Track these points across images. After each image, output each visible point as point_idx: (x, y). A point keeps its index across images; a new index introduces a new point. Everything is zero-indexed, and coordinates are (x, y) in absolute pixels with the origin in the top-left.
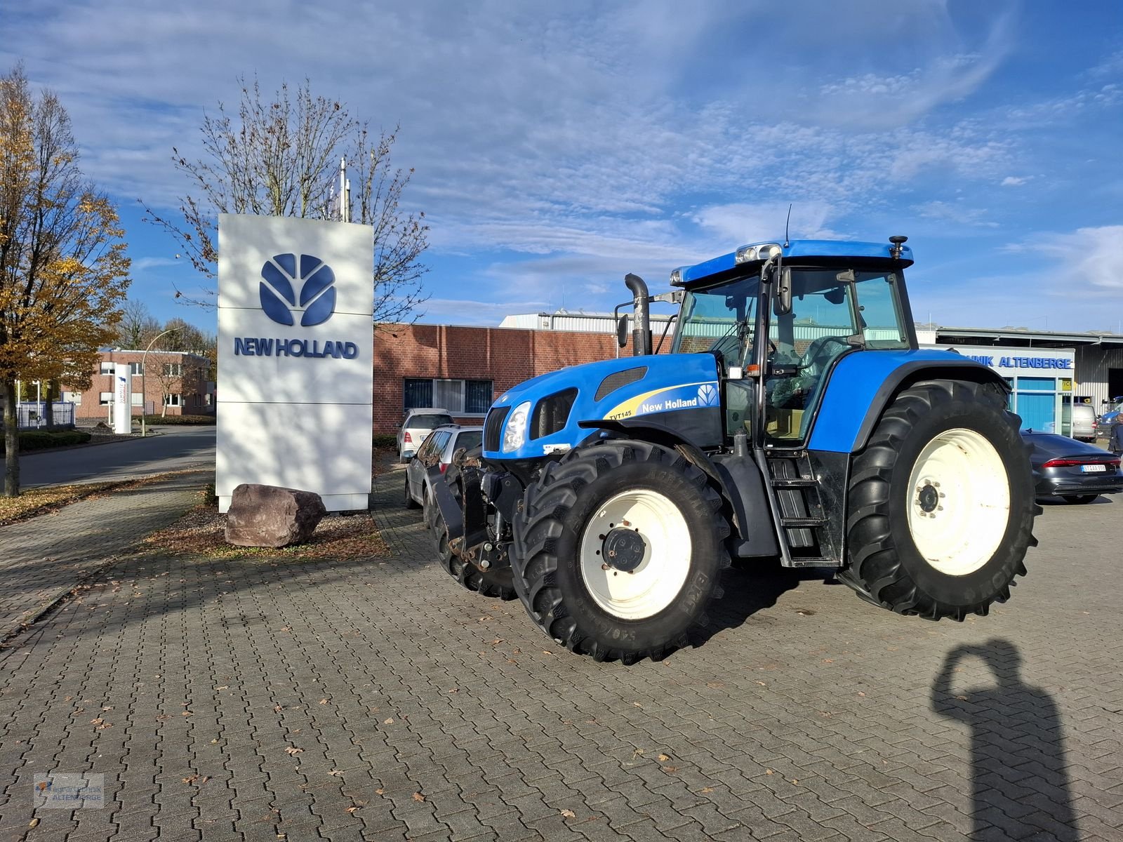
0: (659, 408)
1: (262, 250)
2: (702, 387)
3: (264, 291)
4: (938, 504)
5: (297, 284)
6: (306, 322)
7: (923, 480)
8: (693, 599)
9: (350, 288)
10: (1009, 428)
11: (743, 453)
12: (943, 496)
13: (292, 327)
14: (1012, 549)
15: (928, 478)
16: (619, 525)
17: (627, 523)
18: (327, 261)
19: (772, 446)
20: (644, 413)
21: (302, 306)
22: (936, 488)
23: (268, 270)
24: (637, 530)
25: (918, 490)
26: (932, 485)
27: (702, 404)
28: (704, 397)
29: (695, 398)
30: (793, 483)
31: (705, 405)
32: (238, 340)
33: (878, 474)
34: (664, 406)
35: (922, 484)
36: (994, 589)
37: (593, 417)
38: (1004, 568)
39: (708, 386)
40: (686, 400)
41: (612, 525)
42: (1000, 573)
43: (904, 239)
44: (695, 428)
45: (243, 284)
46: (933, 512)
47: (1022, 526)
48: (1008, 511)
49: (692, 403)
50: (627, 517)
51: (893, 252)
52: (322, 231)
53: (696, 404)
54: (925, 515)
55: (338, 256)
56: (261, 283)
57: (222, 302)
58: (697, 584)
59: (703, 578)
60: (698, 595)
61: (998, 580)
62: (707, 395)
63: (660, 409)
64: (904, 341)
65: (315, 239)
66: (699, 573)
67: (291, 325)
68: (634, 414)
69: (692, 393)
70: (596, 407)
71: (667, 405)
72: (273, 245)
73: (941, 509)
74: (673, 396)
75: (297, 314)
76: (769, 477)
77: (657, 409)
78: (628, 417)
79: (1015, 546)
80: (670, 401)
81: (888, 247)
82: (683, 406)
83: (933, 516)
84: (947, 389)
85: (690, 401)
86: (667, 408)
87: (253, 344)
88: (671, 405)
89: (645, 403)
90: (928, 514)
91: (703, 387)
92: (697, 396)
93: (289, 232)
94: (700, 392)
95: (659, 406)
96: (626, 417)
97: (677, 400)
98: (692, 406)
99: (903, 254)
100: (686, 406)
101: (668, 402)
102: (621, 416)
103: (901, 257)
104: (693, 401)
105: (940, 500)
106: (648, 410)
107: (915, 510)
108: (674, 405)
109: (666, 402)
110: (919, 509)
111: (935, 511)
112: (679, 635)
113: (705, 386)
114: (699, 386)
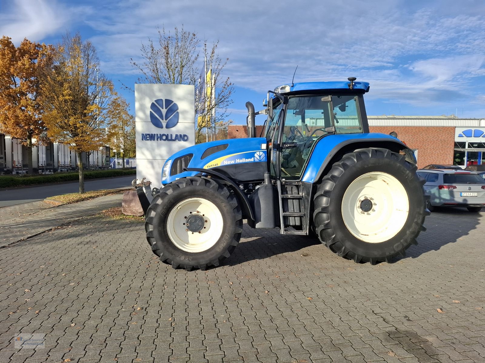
0: (233, 162)
1: (151, 98)
2: (257, 153)
3: (152, 115)
4: (372, 209)
5: (164, 111)
6: (168, 127)
7: (363, 197)
8: (223, 245)
9: (185, 112)
10: (408, 172)
11: (268, 183)
12: (376, 204)
13: (163, 129)
14: (408, 232)
15: (366, 196)
16: (194, 213)
17: (198, 212)
18: (175, 101)
19: (285, 179)
20: (225, 164)
21: (166, 120)
22: (372, 201)
23: (153, 106)
24: (204, 215)
25: (359, 202)
26: (369, 199)
27: (256, 160)
28: (258, 158)
29: (253, 158)
30: (291, 197)
31: (258, 161)
32: (143, 134)
33: (322, 193)
34: (235, 161)
35: (363, 199)
36: (394, 250)
37: (199, 167)
38: (402, 241)
39: (260, 152)
40: (248, 159)
41: (191, 213)
42: (399, 243)
43: (355, 79)
44: (252, 171)
45: (144, 113)
47: (415, 220)
48: (408, 213)
49: (252, 160)
50: (198, 209)
51: (349, 86)
52: (173, 89)
53: (253, 161)
54: (364, 213)
55: (179, 99)
56: (150, 111)
57: (137, 119)
58: (224, 239)
59: (227, 236)
60: (224, 244)
61: (398, 247)
62: (260, 156)
63: (233, 163)
64: (360, 129)
65: (170, 92)
66: (226, 234)
67: (162, 128)
68: (219, 165)
69: (252, 155)
70: (201, 162)
71: (237, 161)
72: (154, 96)
73: (374, 211)
74: (241, 157)
75: (164, 124)
76: (281, 193)
77: (232, 163)
78: (216, 166)
79: (410, 230)
80: (239, 159)
81: (348, 83)
82: (246, 161)
83: (369, 214)
84: (368, 152)
85: (250, 159)
86: (237, 162)
87: (148, 136)
88: (239, 161)
89: (226, 160)
90: (366, 213)
91: (258, 153)
92: (254, 157)
93: (160, 90)
94: (256, 155)
95: (232, 161)
96: (215, 166)
97: (243, 159)
98: (251, 161)
99: (356, 86)
100: (247, 161)
101: (238, 160)
102: (213, 166)
103: (355, 88)
104: (252, 159)
105: (374, 207)
106: (227, 163)
107: (358, 211)
108: (241, 161)
109: (237, 160)
110: (360, 210)
111: (370, 212)
112: (214, 260)
113: (259, 152)
114: (255, 152)
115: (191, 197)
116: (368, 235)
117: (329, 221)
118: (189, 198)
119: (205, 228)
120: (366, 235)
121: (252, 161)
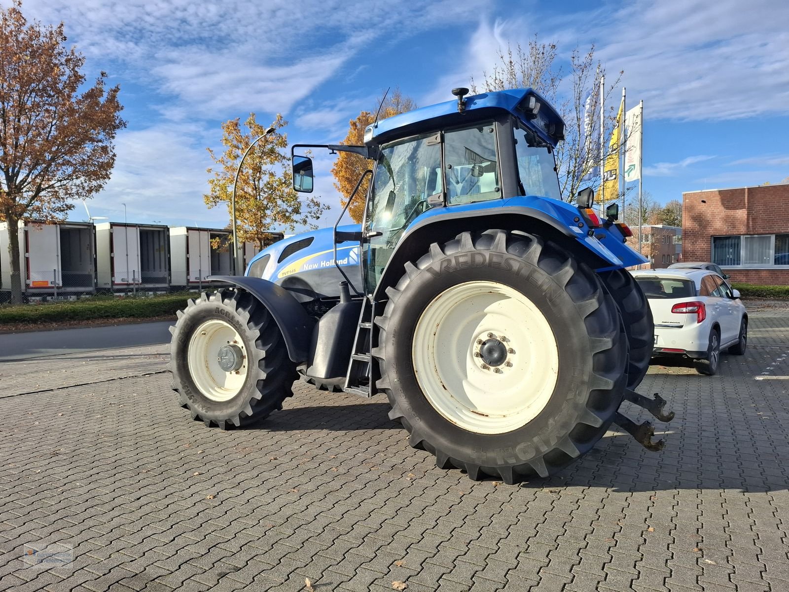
0: (316, 266)
2: (353, 249)
4: (507, 360)
7: (486, 333)
12: (512, 351)
14: (551, 422)
15: (491, 332)
16: (232, 343)
20: (304, 270)
22: (505, 343)
24: (243, 348)
25: (478, 343)
26: (499, 339)
27: (352, 262)
28: (355, 257)
29: (346, 259)
31: (355, 263)
34: (320, 264)
35: (484, 337)
36: (517, 458)
38: (536, 439)
41: (228, 342)
42: (530, 444)
43: (466, 91)
46: (500, 367)
48: (556, 377)
53: (346, 263)
54: (489, 369)
62: (358, 255)
64: (498, 191)
66: (248, 379)
68: (297, 271)
69: (345, 254)
71: (322, 264)
73: (509, 365)
74: (328, 258)
77: (314, 267)
79: (556, 418)
80: (325, 262)
83: (497, 371)
85: (342, 261)
86: (321, 266)
88: (324, 264)
89: (306, 263)
90: (492, 368)
91: (355, 250)
92: (348, 256)
94: (351, 254)
95: (315, 265)
96: (292, 273)
97: (331, 261)
98: (343, 264)
101: (323, 262)
102: (289, 272)
104: (344, 260)
105: (509, 356)
106: (307, 268)
107: (474, 365)
108: (328, 264)
109: (322, 262)
110: (480, 361)
111: (502, 367)
113: (357, 248)
114: (352, 249)
116: (487, 416)
119: (244, 367)
120: (484, 415)
121: (344, 263)
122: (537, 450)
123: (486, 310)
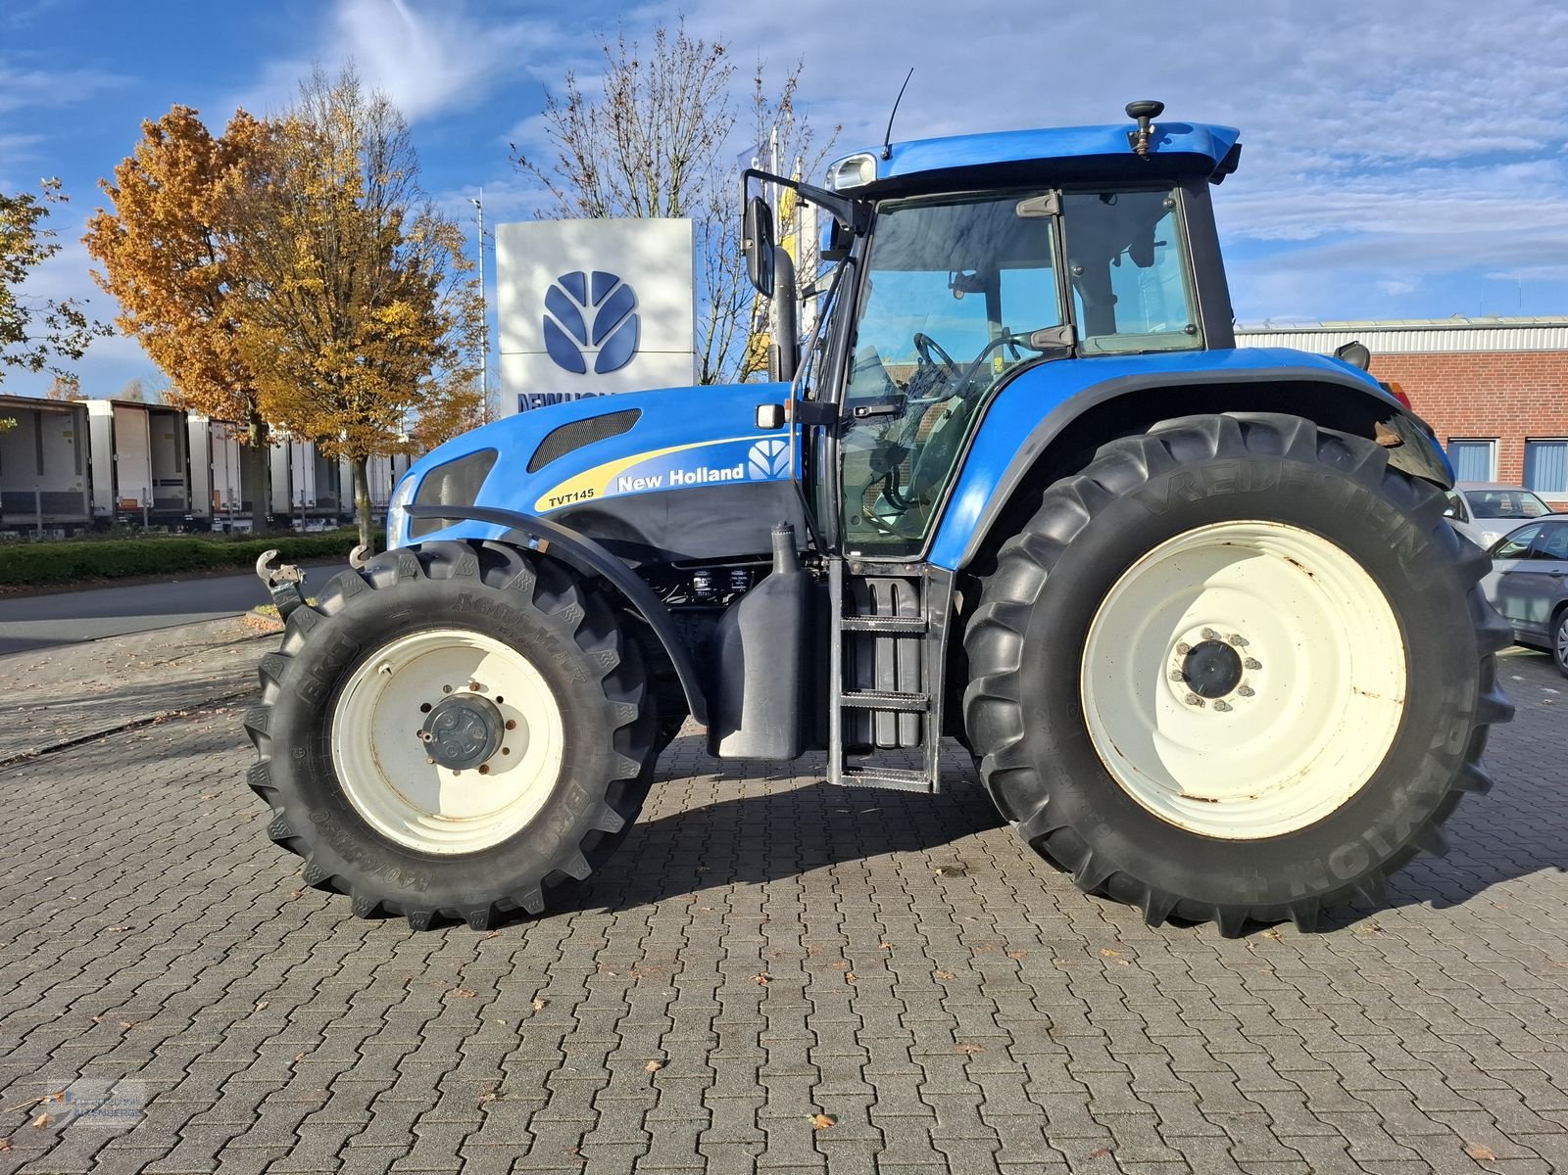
0: (655, 483)
2: (757, 445)
3: (550, 329)
4: (1241, 683)
5: (590, 314)
7: (1198, 631)
10: (1400, 519)
11: (786, 567)
13: (585, 375)
14: (1399, 796)
15: (1215, 628)
16: (463, 690)
17: (477, 686)
19: (858, 553)
20: (622, 491)
21: (596, 345)
22: (1238, 649)
23: (554, 298)
24: (500, 700)
25: (1179, 652)
26: (1224, 640)
27: (756, 475)
28: (764, 463)
29: (741, 466)
30: (877, 626)
31: (765, 477)
32: (522, 397)
33: (990, 615)
34: (667, 478)
35: (1194, 639)
36: (1330, 876)
37: (514, 505)
38: (1368, 835)
39: (774, 442)
40: (719, 469)
41: (447, 689)
42: (1357, 844)
43: (1157, 109)
44: (738, 519)
46: (1226, 698)
47: (1436, 743)
48: (1400, 709)
49: (737, 473)
50: (478, 676)
51: (1134, 140)
52: (629, 234)
53: (741, 476)
54: (1200, 703)
56: (545, 316)
57: (506, 344)
58: (567, 803)
59: (580, 792)
60: (566, 823)
61: (1347, 861)
62: (771, 459)
63: (658, 485)
64: (1193, 333)
65: (619, 247)
66: (573, 783)
67: (584, 373)
68: (598, 495)
69: (737, 455)
70: (527, 483)
71: (673, 477)
73: (1249, 692)
74: (689, 463)
75: (590, 355)
76: (840, 611)
77: (650, 486)
78: (587, 499)
79: (1410, 788)
80: (681, 472)
81: (1126, 130)
82: (711, 479)
83: (1225, 708)
84: (1206, 432)
85: (728, 471)
86: (672, 483)
87: (538, 402)
88: (679, 478)
89: (626, 475)
90: (1209, 702)
91: (763, 446)
92: (746, 460)
93: (583, 240)
94: (753, 454)
95: (654, 479)
96: (581, 500)
97: (699, 470)
98: (733, 479)
99: (1168, 141)
100: (717, 479)
101: (677, 473)
102: (572, 498)
103: (1163, 148)
104: (735, 470)
105: (1247, 675)
106: (628, 487)
107: (1172, 695)
108: (690, 478)
109: (672, 473)
110: (1183, 689)
111: (1232, 697)
112: (523, 889)
113: (767, 442)
114: (752, 443)
115: (426, 628)
116: (1215, 801)
117: (1020, 737)
118: (417, 630)
119: (506, 751)
120: (1206, 800)
121: (736, 477)
122: (1373, 854)
123: (1209, 581)
